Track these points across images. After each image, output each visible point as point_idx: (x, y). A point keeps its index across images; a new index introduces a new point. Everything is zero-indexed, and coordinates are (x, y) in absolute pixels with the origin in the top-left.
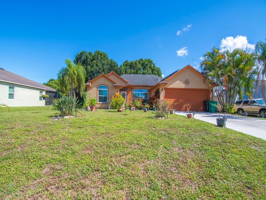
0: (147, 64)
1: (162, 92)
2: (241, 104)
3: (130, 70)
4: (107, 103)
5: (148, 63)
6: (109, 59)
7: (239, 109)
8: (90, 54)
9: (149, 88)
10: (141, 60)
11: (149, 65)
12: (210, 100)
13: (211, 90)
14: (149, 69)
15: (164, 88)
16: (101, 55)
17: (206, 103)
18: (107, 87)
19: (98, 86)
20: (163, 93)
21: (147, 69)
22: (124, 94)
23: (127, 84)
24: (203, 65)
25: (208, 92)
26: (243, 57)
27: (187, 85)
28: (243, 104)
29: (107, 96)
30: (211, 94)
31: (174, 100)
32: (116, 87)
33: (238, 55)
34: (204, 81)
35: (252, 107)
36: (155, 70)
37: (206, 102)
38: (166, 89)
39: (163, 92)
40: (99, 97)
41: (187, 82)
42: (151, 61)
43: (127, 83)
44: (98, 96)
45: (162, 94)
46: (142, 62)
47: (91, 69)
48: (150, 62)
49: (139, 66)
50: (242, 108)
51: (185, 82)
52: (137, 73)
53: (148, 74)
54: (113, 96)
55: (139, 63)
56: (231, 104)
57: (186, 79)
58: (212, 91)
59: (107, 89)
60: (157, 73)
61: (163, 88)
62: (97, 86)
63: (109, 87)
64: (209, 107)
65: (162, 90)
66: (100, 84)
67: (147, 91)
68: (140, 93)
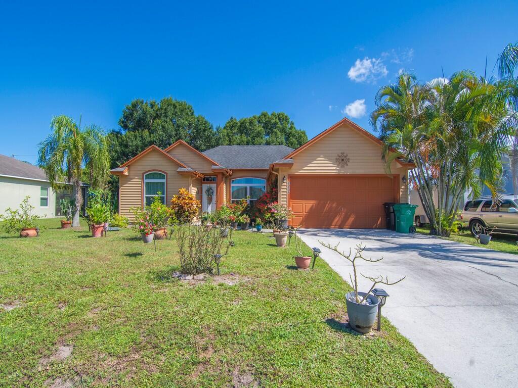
0: (275, 124)
1: (283, 184)
2: (477, 207)
3: (238, 137)
5: (278, 121)
6: (196, 115)
7: (473, 221)
8: (152, 106)
10: (265, 115)
11: (281, 126)
12: (401, 202)
13: (401, 177)
14: (279, 133)
15: (289, 175)
16: (175, 107)
17: (388, 209)
18: (165, 175)
19: (143, 174)
20: (285, 187)
21: (276, 133)
22: (211, 189)
23: (213, 167)
24: (381, 119)
25: (394, 181)
26: (475, 93)
27: (342, 166)
28: (484, 209)
29: (165, 196)
30: (403, 187)
31: (313, 202)
32: (183, 174)
33: (465, 91)
34: (383, 157)
35: (505, 216)
36: (293, 136)
37: (389, 207)
38: (292, 178)
39: (285, 184)
40: (147, 198)
41: (343, 160)
42: (286, 117)
43: (213, 164)
44: (145, 195)
45: (282, 190)
46: (265, 119)
47: (150, 137)
48: (283, 119)
49: (259, 128)
50: (480, 217)
51: (337, 159)
52: (253, 144)
53: (276, 145)
54: (174, 196)
55: (259, 122)
56: (451, 211)
57: (340, 152)
58: (405, 178)
59: (164, 181)
60: (298, 141)
61: (286, 174)
62: (141, 175)
63: (169, 175)
64: (396, 218)
65: (284, 179)
66: (147, 170)
67: (264, 182)
68: (248, 185)
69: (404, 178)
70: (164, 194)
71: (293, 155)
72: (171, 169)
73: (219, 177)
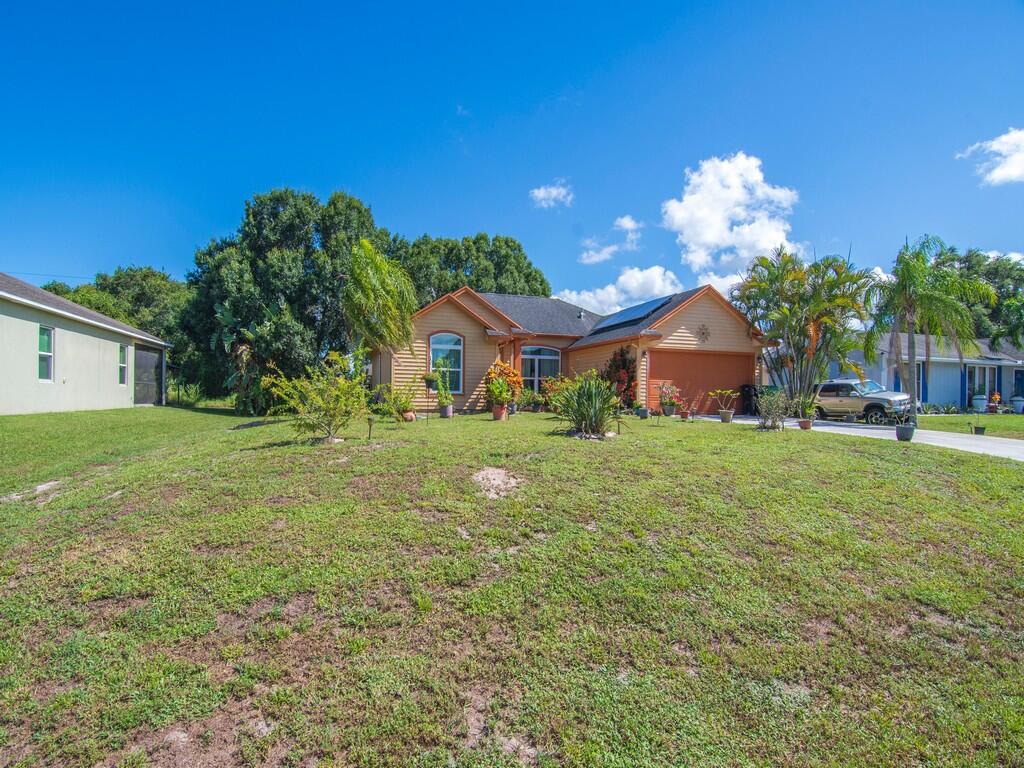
1: (644, 359)
4: (461, 392)
9: (563, 344)
10: (483, 238)
13: (756, 356)
15: (649, 348)
17: (748, 392)
18: (462, 339)
19: (431, 335)
20: (646, 362)
27: (703, 341)
29: (461, 370)
30: (758, 367)
32: (493, 340)
35: (846, 401)
37: (750, 390)
39: (646, 359)
41: (703, 334)
43: (512, 326)
44: (431, 368)
45: (642, 367)
51: (698, 333)
57: (702, 323)
59: (460, 348)
61: (645, 347)
62: (425, 337)
63: (466, 339)
65: (644, 353)
66: (436, 330)
67: (556, 354)
68: (537, 358)
69: (759, 358)
70: (459, 367)
71: (657, 325)
72: (469, 331)
73: (517, 344)
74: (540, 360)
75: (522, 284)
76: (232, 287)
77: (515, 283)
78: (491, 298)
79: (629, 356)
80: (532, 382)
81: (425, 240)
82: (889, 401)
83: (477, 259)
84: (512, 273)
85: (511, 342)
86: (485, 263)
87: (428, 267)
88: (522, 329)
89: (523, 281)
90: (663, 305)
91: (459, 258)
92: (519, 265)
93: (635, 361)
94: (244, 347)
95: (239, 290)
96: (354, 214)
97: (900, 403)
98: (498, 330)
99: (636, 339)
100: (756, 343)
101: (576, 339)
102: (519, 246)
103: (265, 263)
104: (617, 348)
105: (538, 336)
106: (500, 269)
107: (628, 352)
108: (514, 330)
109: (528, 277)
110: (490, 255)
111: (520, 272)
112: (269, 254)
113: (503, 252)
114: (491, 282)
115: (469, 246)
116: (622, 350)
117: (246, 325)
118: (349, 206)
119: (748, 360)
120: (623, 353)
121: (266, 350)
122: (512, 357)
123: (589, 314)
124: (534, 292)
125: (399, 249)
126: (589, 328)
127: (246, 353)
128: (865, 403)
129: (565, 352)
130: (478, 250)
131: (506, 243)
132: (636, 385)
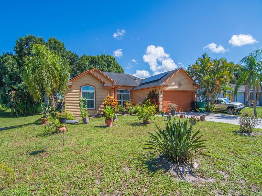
1: (161, 94)
4: (94, 108)
9: (130, 89)
15: (163, 90)
18: (94, 87)
30: (195, 95)
31: (170, 102)
41: (180, 85)
43: (113, 82)
45: (161, 97)
59: (94, 91)
62: (79, 87)
64: (199, 107)
65: (161, 92)
66: (83, 84)
67: (129, 92)
68: (122, 93)
69: (196, 92)
70: (93, 99)
71: (166, 81)
72: (97, 85)
73: (115, 89)
74: (123, 94)
75: (115, 70)
76: (9, 69)
77: (113, 70)
78: (106, 73)
79: (156, 93)
80: (121, 102)
81: (84, 56)
82: (236, 106)
83: (101, 62)
84: (112, 66)
85: (113, 88)
86: (104, 63)
87: (85, 64)
88: (117, 84)
89: (116, 69)
90: (165, 75)
91: (96, 62)
92: (114, 64)
93: (158, 95)
94: (13, 92)
95: (12, 71)
96: (57, 45)
97: (239, 106)
98: (108, 84)
99: (159, 87)
100: (195, 87)
101: (135, 87)
102: (114, 58)
103: (22, 61)
104: (151, 90)
105: (123, 86)
106: (109, 65)
107: (155, 92)
108: (114, 84)
109: (117, 68)
110: (106, 61)
111: (115, 66)
112: (24, 58)
113: (110, 60)
114: (106, 69)
115: (99, 58)
116: (153, 91)
117: (15, 84)
118: (56, 42)
119: (193, 93)
120: (153, 92)
121: (21, 93)
122: (114, 93)
123: (138, 79)
124: (120, 72)
125: (74, 57)
126: (139, 83)
127: (13, 94)
128: (227, 106)
129: (131, 91)
130: (102, 59)
131: (111, 57)
132: (159, 103)
